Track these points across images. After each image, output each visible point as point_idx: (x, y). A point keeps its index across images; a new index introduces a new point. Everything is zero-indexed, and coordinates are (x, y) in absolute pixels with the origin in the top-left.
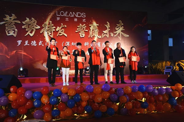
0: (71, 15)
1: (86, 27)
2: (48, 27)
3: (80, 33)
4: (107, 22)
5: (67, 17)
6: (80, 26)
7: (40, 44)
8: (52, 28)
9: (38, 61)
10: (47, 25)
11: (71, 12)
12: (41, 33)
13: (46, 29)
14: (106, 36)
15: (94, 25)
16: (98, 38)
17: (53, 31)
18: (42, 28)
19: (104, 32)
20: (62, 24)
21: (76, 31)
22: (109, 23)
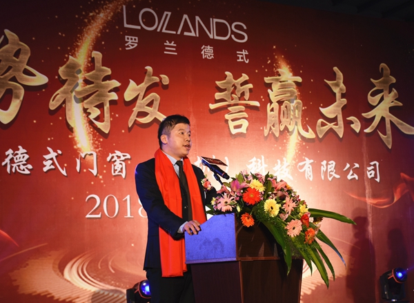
0: (186, 28)
1: (250, 86)
2: (87, 82)
3: (229, 112)
4: (335, 69)
5: (170, 38)
6: (228, 83)
7: (48, 166)
8: (102, 87)
9: (38, 253)
10: (80, 72)
11: (185, 16)
12: (52, 108)
13: (79, 89)
14: (331, 130)
15: (283, 78)
16: (303, 138)
17: (112, 102)
18: (56, 83)
19: (323, 110)
20: (149, 68)
21: (212, 106)
22: (340, 74)
